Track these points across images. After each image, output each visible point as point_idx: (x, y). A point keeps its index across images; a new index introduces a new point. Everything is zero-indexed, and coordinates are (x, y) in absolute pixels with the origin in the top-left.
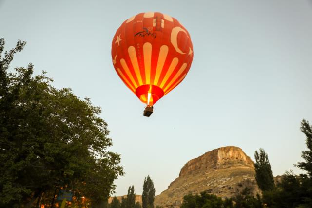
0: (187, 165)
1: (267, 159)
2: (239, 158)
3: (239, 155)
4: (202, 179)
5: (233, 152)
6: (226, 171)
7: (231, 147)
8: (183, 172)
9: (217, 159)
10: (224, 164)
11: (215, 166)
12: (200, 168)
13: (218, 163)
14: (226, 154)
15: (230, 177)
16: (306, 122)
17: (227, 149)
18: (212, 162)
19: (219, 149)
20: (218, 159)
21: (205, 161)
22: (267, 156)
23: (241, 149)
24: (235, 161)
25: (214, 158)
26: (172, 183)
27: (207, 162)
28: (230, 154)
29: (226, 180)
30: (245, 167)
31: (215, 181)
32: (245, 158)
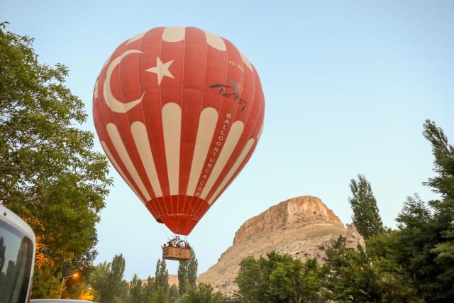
0: (243, 227)
1: (370, 189)
2: (317, 213)
3: (317, 207)
4: (266, 245)
5: (308, 205)
6: (300, 232)
7: (305, 197)
8: (239, 237)
9: (286, 215)
10: (296, 222)
11: (283, 226)
12: (263, 229)
13: (288, 221)
14: (299, 208)
15: (306, 239)
16: (432, 123)
17: (300, 201)
18: (280, 220)
19: (289, 200)
20: (288, 215)
21: (269, 219)
22: (369, 186)
23: (320, 200)
24: (312, 217)
25: (282, 215)
26: (223, 255)
27: (272, 220)
28: (305, 206)
29: (300, 244)
30: (326, 224)
31: (285, 247)
32: (325, 212)
